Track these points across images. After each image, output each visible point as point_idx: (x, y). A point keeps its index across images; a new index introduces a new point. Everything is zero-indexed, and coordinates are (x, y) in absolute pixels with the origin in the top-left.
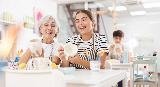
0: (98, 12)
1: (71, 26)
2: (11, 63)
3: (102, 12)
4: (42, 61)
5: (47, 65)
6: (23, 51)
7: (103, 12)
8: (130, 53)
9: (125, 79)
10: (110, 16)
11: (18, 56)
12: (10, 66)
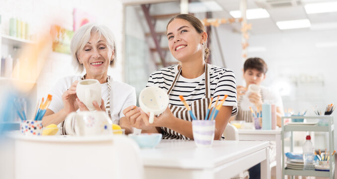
0: (209, 21)
1: (152, 50)
2: (28, 122)
3: (217, 21)
4: (93, 119)
5: (103, 127)
6: (52, 98)
7: (220, 21)
8: (277, 108)
9: (265, 161)
10: (235, 31)
11: (41, 109)
12: (25, 129)
